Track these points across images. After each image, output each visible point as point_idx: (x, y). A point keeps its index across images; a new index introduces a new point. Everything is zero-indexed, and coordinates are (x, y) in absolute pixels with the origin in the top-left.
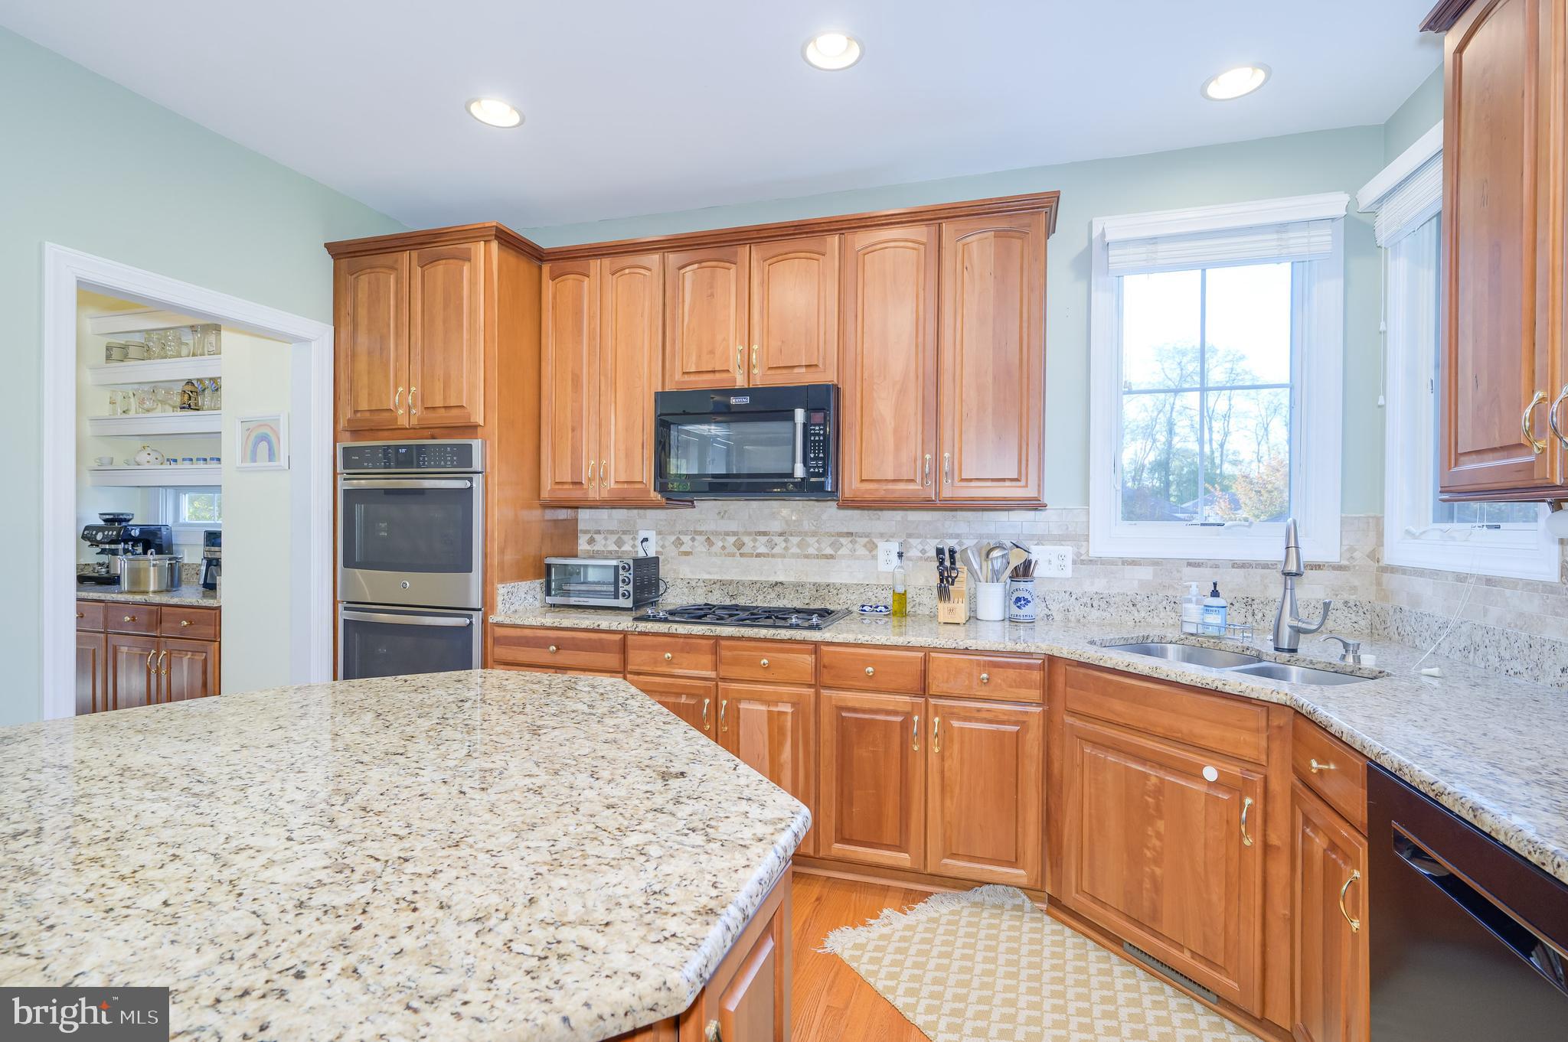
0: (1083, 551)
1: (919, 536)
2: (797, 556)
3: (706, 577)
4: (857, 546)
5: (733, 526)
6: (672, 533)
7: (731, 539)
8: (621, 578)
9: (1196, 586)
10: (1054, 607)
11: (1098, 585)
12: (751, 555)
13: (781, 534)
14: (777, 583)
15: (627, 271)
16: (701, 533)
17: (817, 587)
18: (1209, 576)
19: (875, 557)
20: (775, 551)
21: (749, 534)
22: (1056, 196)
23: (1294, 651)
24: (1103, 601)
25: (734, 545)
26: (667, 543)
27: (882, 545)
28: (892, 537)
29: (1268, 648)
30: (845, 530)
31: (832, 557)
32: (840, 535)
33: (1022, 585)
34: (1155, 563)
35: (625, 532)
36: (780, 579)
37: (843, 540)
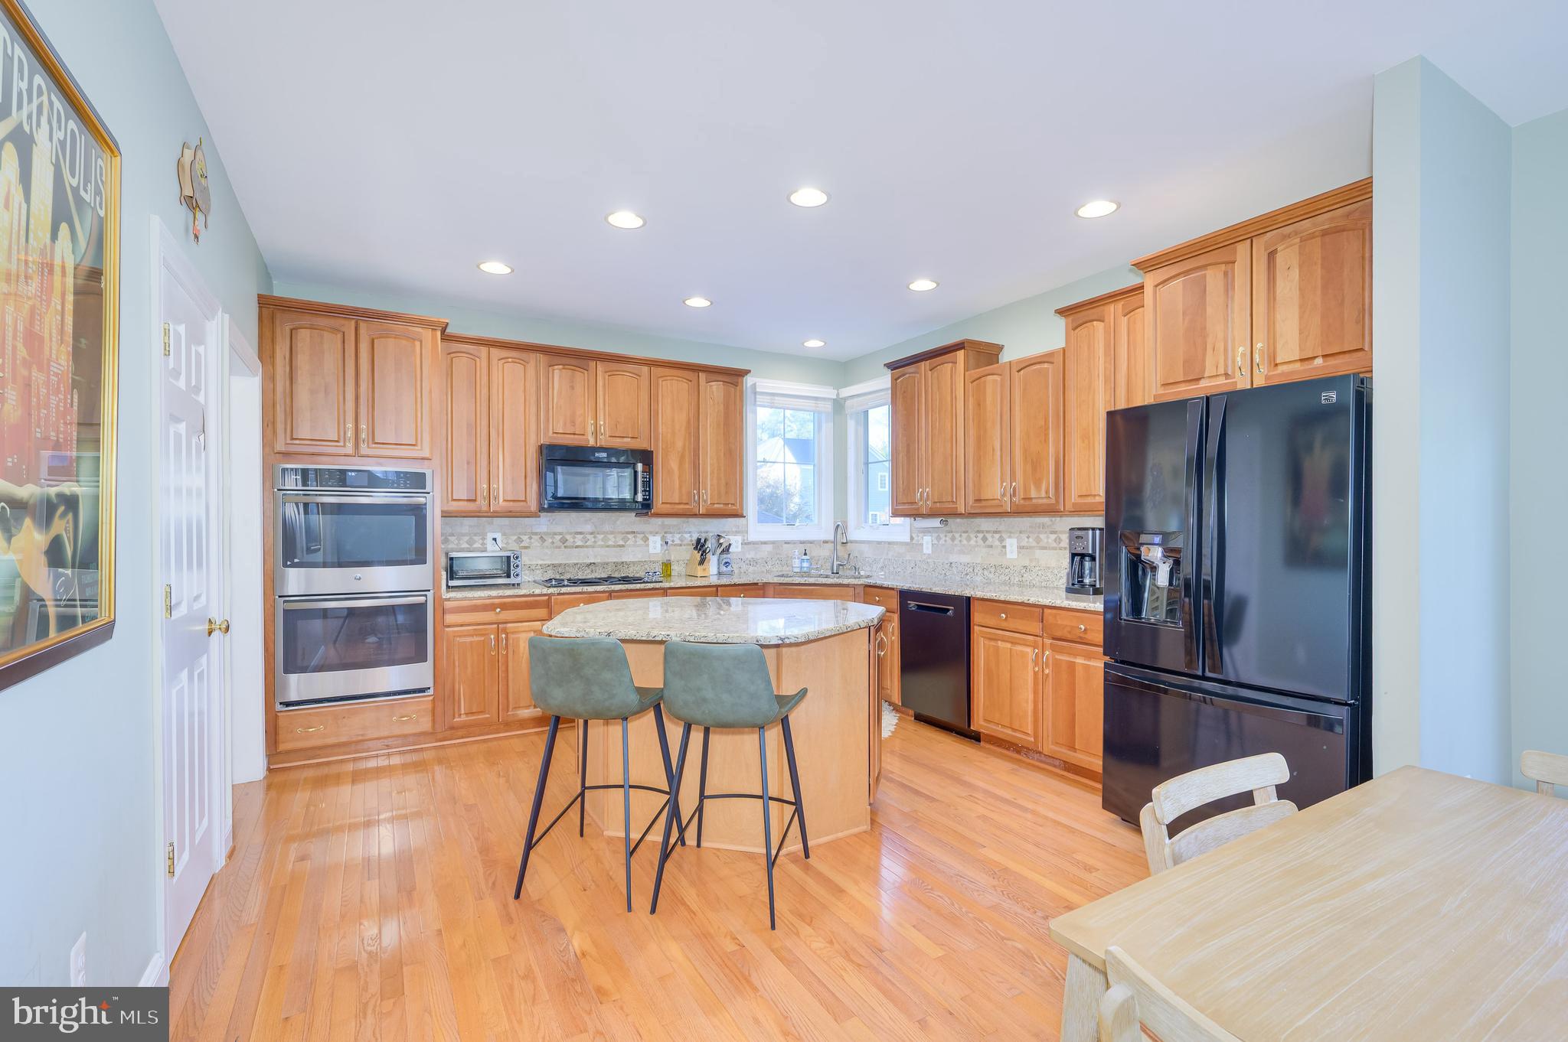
0: (745, 538)
1: (671, 533)
2: (601, 546)
3: (540, 562)
4: (638, 540)
5: (559, 529)
6: (514, 535)
7: (558, 537)
8: (512, 564)
9: (798, 551)
10: (735, 566)
11: (750, 555)
12: (573, 547)
13: (592, 533)
14: (591, 564)
15: (510, 360)
16: (536, 534)
17: (616, 564)
18: (802, 548)
19: (648, 545)
20: (587, 544)
21: (571, 534)
22: (750, 371)
23: (838, 573)
24: (753, 562)
25: (560, 540)
26: (510, 541)
27: (651, 538)
28: (657, 533)
29: (830, 573)
30: (631, 530)
31: (623, 546)
32: (628, 533)
33: (725, 556)
34: (773, 543)
35: (475, 535)
36: (592, 562)
37: (629, 536)
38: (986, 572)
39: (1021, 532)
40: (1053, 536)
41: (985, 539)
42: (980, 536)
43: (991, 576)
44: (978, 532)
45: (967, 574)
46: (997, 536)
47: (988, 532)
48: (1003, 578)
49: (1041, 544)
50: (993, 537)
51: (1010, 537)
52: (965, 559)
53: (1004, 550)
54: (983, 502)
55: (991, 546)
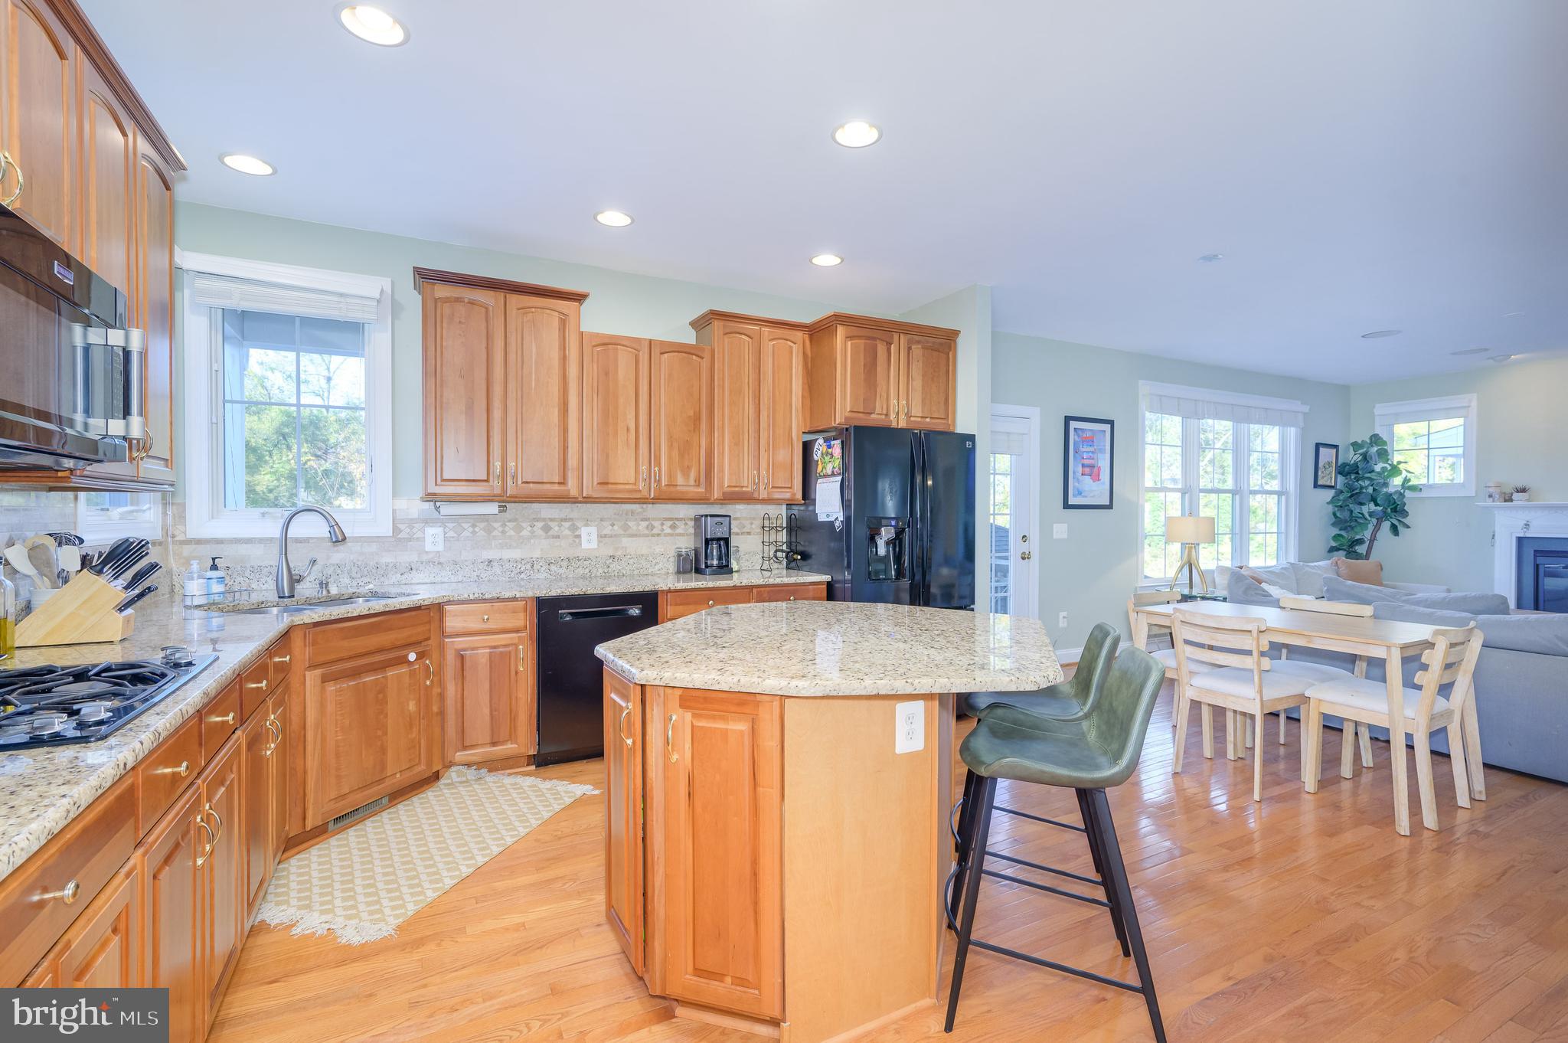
38: (553, 567)
39: (602, 520)
40: (644, 524)
41: (547, 529)
42: (540, 525)
43: (561, 571)
44: (537, 520)
45: (521, 573)
46: (567, 524)
47: (551, 520)
48: (580, 571)
49: (630, 532)
50: (560, 526)
51: (587, 525)
52: (515, 554)
53: (577, 540)
54: (610, 486)
55: (558, 537)
